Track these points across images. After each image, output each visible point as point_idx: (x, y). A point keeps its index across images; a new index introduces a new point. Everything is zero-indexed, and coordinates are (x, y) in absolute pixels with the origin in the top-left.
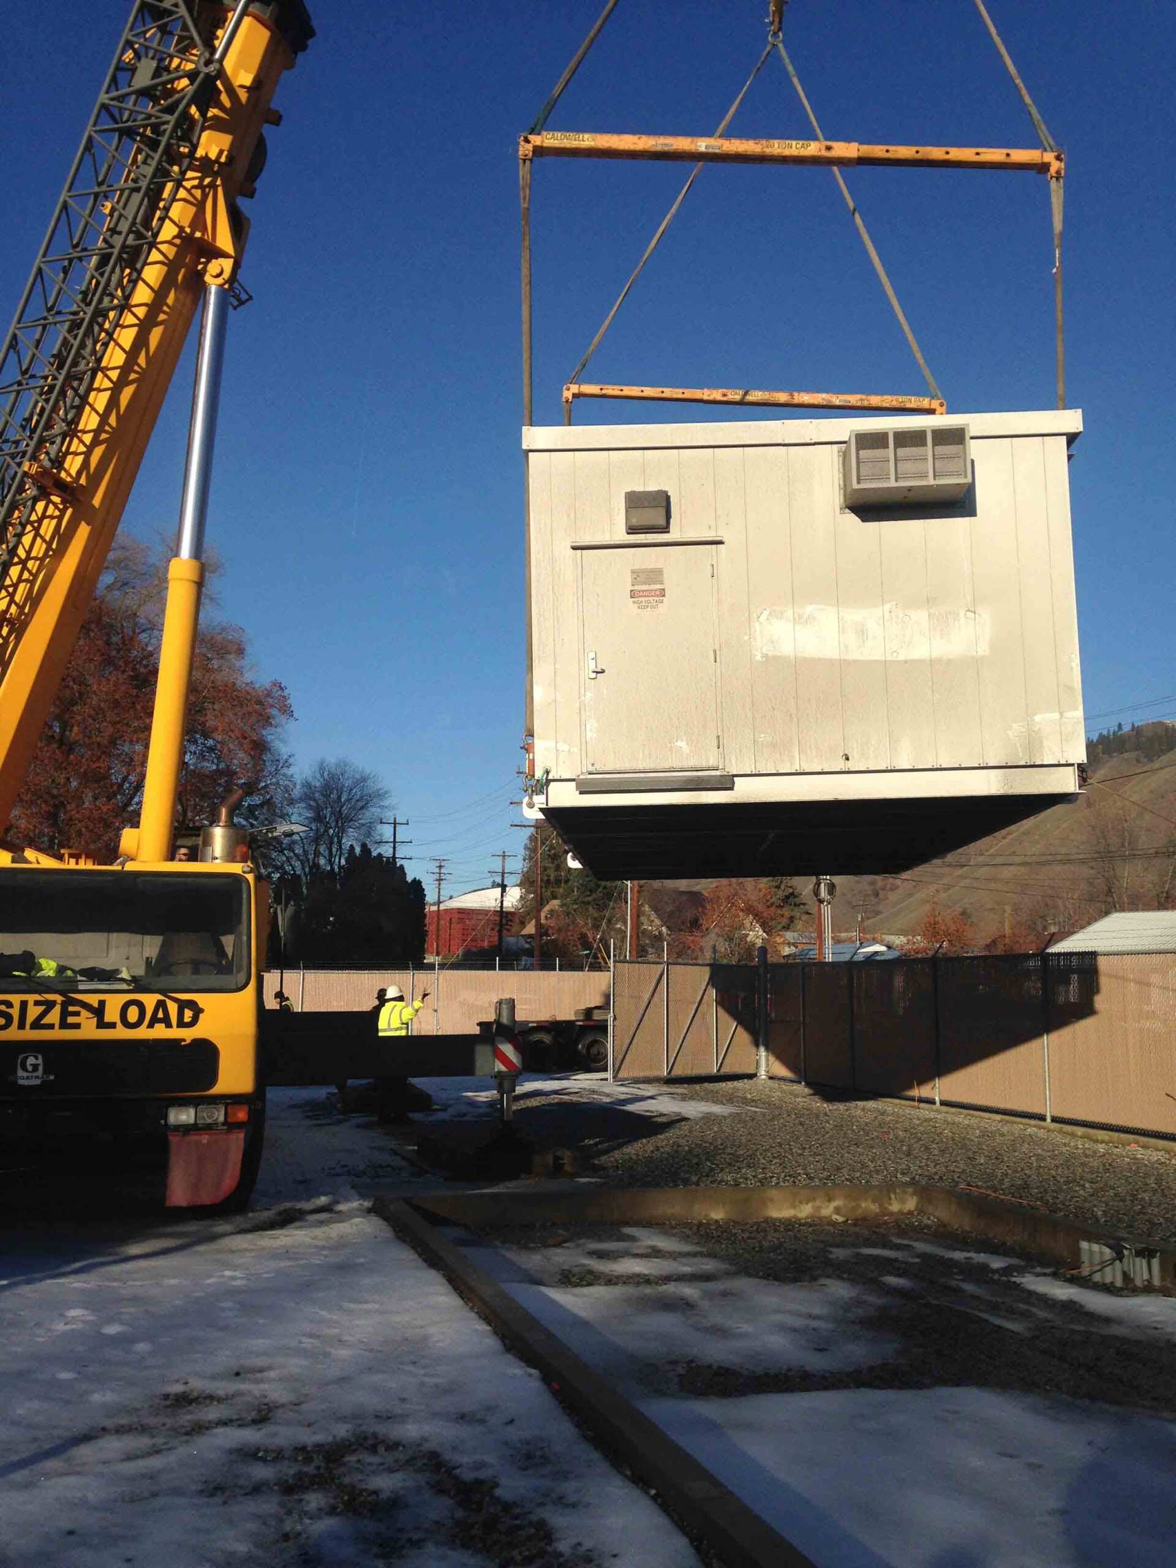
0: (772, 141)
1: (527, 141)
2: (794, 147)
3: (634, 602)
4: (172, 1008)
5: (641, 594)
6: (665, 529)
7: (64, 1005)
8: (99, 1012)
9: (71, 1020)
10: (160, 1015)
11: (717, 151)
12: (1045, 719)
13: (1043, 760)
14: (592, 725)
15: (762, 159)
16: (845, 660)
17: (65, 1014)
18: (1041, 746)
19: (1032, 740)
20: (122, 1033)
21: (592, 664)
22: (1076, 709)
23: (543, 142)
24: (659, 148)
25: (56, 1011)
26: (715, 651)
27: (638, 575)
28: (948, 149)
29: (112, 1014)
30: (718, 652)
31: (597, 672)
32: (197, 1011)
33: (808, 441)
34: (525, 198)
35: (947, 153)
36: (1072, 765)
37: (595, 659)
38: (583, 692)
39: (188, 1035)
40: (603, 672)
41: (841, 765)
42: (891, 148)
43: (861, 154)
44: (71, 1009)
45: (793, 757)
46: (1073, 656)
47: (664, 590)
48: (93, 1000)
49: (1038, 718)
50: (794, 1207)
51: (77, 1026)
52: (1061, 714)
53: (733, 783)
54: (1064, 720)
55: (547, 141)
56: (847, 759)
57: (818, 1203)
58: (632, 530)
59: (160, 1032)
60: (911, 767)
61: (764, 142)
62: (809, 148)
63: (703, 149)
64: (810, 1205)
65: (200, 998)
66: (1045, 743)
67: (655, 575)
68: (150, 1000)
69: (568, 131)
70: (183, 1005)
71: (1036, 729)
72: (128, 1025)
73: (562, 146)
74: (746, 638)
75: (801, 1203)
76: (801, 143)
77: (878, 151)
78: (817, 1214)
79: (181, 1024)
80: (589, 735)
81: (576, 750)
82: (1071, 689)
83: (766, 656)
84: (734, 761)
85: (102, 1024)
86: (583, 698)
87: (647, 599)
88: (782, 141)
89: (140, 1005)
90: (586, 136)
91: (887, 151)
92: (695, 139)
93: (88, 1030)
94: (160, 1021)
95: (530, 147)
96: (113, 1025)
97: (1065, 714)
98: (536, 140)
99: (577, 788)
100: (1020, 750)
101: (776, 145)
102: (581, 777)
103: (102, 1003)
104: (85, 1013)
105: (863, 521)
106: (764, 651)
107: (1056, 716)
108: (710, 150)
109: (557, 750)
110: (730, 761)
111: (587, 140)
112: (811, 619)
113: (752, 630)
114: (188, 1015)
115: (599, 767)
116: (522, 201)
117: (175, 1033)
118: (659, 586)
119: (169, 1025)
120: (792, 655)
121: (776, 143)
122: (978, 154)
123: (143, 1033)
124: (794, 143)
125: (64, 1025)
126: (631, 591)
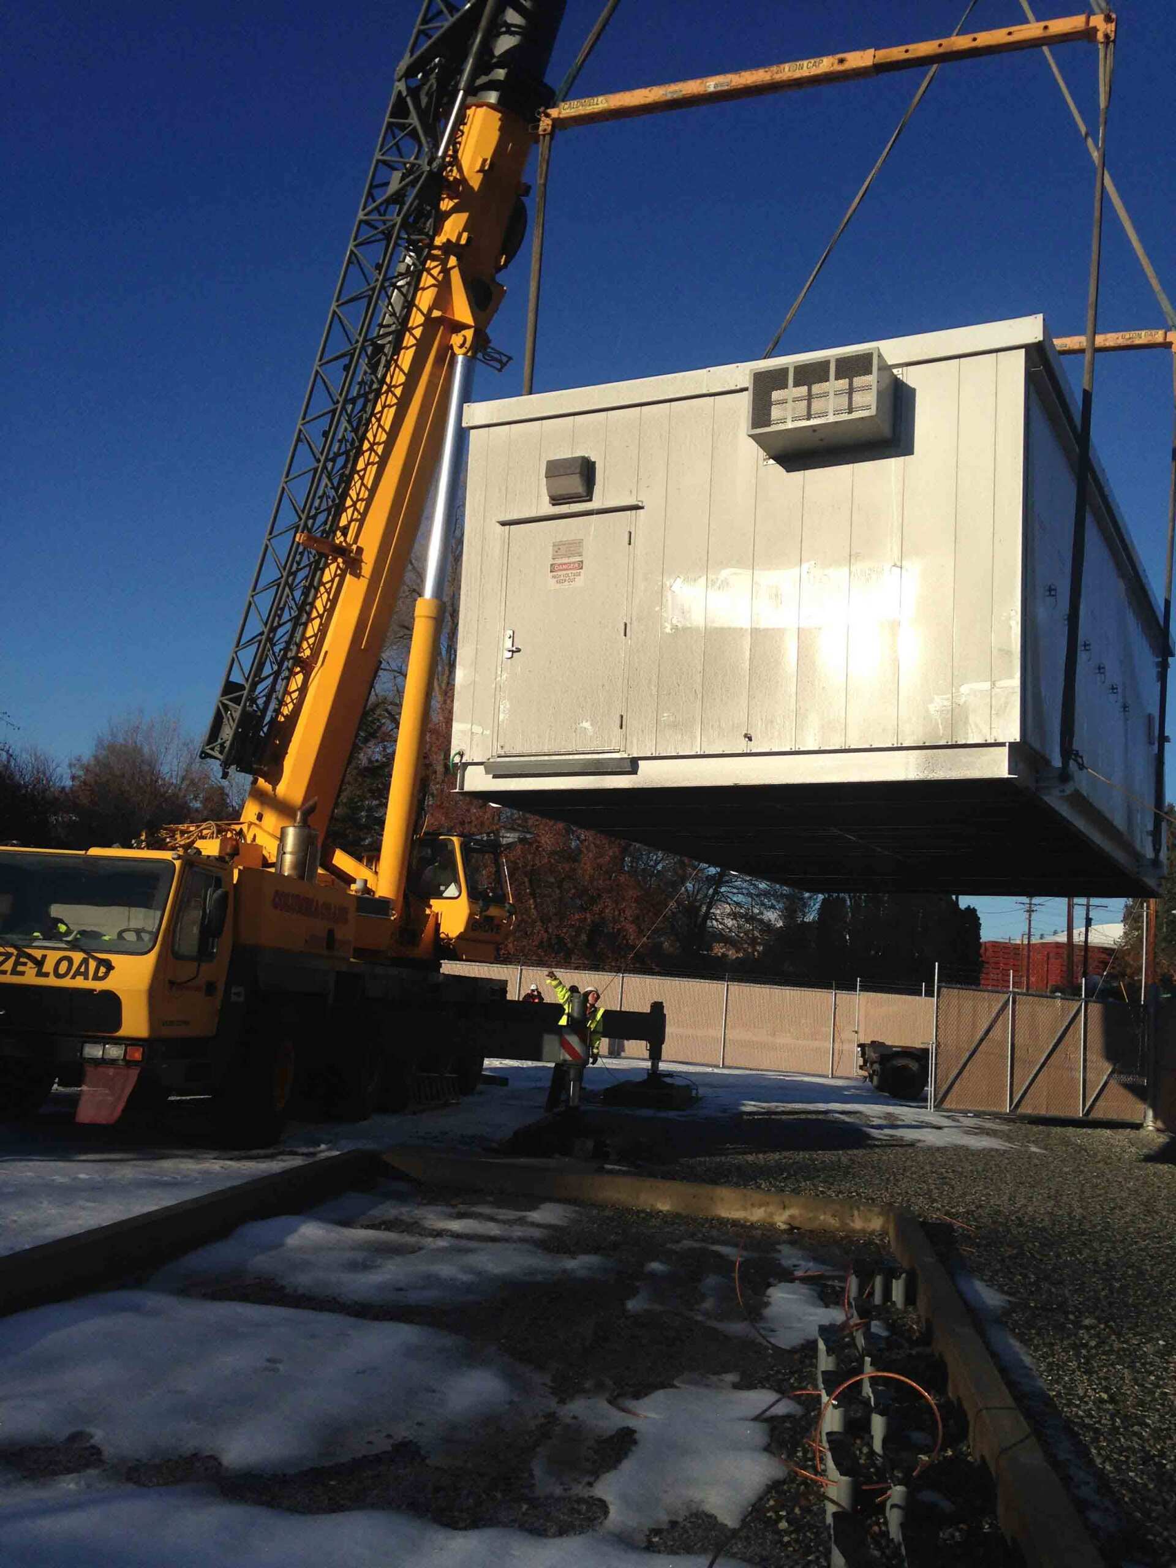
0: (782, 66)
1: (548, 116)
2: (805, 68)
3: (554, 577)
4: (92, 964)
5: (561, 567)
6: (589, 496)
7: (18, 957)
8: (39, 963)
9: (20, 968)
10: (82, 970)
11: (726, 88)
12: (972, 690)
13: (967, 739)
14: (505, 705)
15: (774, 87)
16: (756, 629)
17: (17, 963)
18: (966, 722)
19: (956, 715)
20: (52, 981)
21: (508, 644)
22: (1011, 677)
23: (560, 113)
24: (669, 97)
25: (12, 960)
26: (626, 625)
27: (560, 548)
28: (975, 35)
29: (48, 967)
30: (628, 625)
31: (513, 652)
32: (109, 967)
33: (734, 388)
34: (541, 174)
35: (975, 39)
36: (1002, 744)
37: (512, 637)
38: (499, 673)
39: (99, 986)
40: (519, 650)
41: (742, 746)
42: (911, 47)
43: (877, 60)
44: (22, 960)
45: (695, 737)
46: (1013, 613)
47: (582, 562)
48: (38, 954)
49: (964, 689)
50: (745, 1209)
51: (22, 973)
52: (993, 684)
53: (637, 766)
54: (996, 690)
55: (563, 112)
56: (750, 739)
57: (771, 1209)
58: (555, 500)
59: (80, 983)
60: (816, 748)
61: (774, 68)
62: (821, 65)
63: (711, 89)
64: (763, 1209)
65: (114, 959)
66: (972, 718)
67: (573, 547)
68: (78, 957)
69: (583, 98)
70: (101, 962)
71: (961, 702)
72: (58, 975)
73: (577, 114)
74: (657, 609)
75: (753, 1205)
76: (813, 61)
77: (896, 53)
78: (769, 1220)
79: (96, 978)
80: (501, 717)
81: (488, 732)
82: (1009, 653)
83: (675, 628)
84: (635, 741)
85: (40, 974)
86: (498, 679)
87: (565, 572)
88: (792, 64)
89: (70, 960)
90: (600, 99)
91: (907, 51)
92: (705, 80)
93: (30, 977)
94: (81, 974)
95: (549, 122)
96: (47, 975)
97: (998, 684)
98: (554, 113)
99: (487, 772)
100: (940, 726)
101: (787, 69)
102: (491, 760)
103: (44, 957)
104: (30, 964)
105: (788, 472)
106: (675, 621)
107: (987, 685)
108: (719, 89)
109: (472, 733)
110: (632, 742)
111: (601, 103)
112: (726, 583)
113: (664, 600)
114: (103, 970)
115: (508, 750)
116: (538, 178)
117: (90, 984)
118: (579, 559)
119: (86, 978)
120: (702, 624)
121: (787, 66)
122: (1010, 34)
123: (67, 983)
124: (805, 63)
125: (14, 972)
126: (552, 565)
